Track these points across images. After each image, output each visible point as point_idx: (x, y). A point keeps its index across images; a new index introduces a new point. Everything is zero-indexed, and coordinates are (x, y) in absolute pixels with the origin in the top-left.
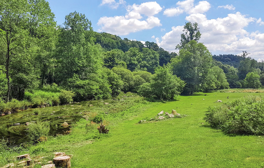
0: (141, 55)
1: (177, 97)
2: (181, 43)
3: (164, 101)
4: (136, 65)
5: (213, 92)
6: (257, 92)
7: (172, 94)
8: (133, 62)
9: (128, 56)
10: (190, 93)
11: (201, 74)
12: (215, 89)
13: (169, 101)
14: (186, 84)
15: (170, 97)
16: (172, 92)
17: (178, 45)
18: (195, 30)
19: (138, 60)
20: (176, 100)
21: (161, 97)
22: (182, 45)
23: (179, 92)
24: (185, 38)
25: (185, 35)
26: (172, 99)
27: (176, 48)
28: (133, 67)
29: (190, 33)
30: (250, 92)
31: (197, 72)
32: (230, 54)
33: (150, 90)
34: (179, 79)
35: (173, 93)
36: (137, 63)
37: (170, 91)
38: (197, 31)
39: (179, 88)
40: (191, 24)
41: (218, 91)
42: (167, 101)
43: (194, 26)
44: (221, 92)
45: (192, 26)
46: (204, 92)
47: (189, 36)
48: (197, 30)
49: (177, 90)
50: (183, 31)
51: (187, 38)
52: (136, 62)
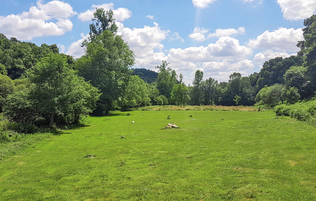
0: (30, 56)
1: (85, 119)
2: (90, 38)
3: (59, 130)
4: (22, 71)
5: (133, 110)
6: (188, 110)
7: (76, 114)
8: (18, 66)
9: (9, 57)
10: (104, 112)
11: (120, 83)
12: (135, 107)
13: (69, 129)
14: (100, 94)
15: (72, 120)
16: (76, 110)
17: (85, 41)
18: (110, 21)
19: (25, 63)
20: (83, 126)
21: (52, 119)
22: (91, 41)
23: (89, 110)
24: (95, 32)
25: (96, 27)
26: (76, 124)
27: (82, 45)
28: (17, 73)
29: (103, 25)
30: (179, 110)
31: (114, 78)
32: (143, 68)
33: (28, 106)
34: (88, 85)
35: (77, 112)
36: (24, 67)
37: (71, 107)
38: (112, 23)
39: (90, 102)
40: (104, 11)
41: (140, 109)
42: (65, 129)
43: (107, 16)
44: (143, 110)
45: (105, 14)
46: (122, 110)
47: (101, 28)
48: (112, 21)
49: (86, 105)
50: (93, 20)
51: (98, 31)
52: (22, 67)
